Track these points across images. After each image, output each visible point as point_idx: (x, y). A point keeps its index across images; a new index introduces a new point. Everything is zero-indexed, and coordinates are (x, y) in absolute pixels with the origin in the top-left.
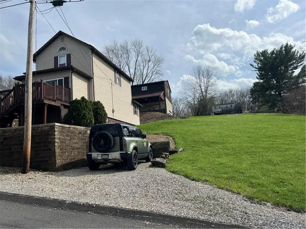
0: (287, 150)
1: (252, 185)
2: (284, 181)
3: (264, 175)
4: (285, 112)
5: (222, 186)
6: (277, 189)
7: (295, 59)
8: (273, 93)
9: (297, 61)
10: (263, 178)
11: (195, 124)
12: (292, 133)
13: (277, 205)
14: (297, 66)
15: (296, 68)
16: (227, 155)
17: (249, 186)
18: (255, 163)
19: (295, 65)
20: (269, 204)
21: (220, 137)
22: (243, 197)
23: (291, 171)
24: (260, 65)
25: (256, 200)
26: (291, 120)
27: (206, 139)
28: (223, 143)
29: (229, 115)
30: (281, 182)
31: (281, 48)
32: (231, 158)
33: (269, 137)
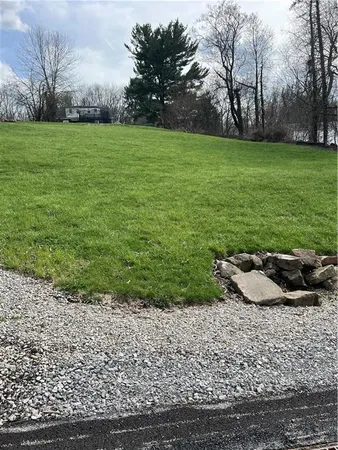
0: (161, 179)
1: (85, 253)
2: (148, 236)
3: (116, 227)
4: (167, 126)
5: (16, 262)
6: (133, 256)
7: (185, 49)
8: (154, 98)
9: (187, 53)
10: (113, 233)
11: (24, 132)
12: (172, 155)
13: (123, 297)
14: (187, 61)
15: (184, 64)
16: (61, 188)
17: (78, 256)
18: (106, 204)
19: (184, 59)
20: (108, 299)
21: (61, 155)
22: (55, 286)
23: (162, 215)
24: (139, 50)
25: (81, 292)
26: (172, 137)
27: (31, 159)
28: (60, 166)
29: (89, 124)
30: (142, 240)
31: (170, 26)
32: (66, 194)
33: (140, 159)
